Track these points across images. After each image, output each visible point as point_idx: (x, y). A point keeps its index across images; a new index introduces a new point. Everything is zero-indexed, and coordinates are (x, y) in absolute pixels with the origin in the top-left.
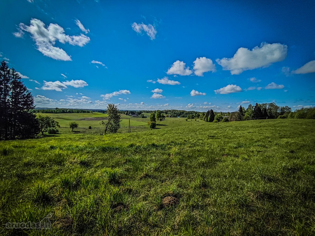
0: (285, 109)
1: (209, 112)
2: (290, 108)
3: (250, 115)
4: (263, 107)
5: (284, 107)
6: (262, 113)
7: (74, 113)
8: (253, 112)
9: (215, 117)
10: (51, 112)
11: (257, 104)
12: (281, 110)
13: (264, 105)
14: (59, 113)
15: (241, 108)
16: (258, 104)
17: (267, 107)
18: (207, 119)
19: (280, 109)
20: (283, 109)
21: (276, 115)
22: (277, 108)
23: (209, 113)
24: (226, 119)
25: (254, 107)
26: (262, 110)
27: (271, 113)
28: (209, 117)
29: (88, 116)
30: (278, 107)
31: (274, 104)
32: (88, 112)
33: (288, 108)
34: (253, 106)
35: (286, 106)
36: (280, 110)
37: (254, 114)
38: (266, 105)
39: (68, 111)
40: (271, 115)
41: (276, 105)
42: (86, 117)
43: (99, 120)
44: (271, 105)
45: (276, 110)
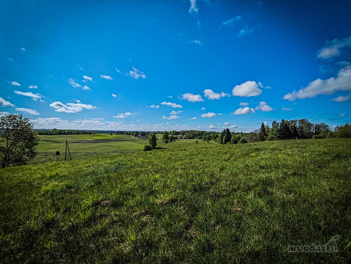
0: (320, 126)
1: (225, 132)
2: (327, 126)
3: (276, 135)
4: (291, 124)
5: (319, 124)
6: (290, 132)
7: (73, 134)
8: (279, 131)
9: (232, 138)
10: (45, 133)
11: (283, 120)
12: (316, 128)
13: (292, 121)
14: (56, 134)
15: (263, 126)
16: (285, 120)
17: (298, 124)
18: (222, 141)
19: (314, 127)
20: (318, 127)
21: (310, 135)
22: (309, 125)
23: (224, 134)
24: (243, 141)
25: (280, 125)
26: (290, 128)
27: (303, 133)
28: (224, 138)
29: (88, 138)
30: (312, 124)
31: (306, 121)
32: (90, 133)
33: (325, 125)
34: (279, 123)
35: (321, 123)
36: (314, 129)
37: (280, 134)
38: (295, 122)
39: (66, 132)
40: (302, 135)
41: (309, 122)
42: (85, 139)
43: (98, 143)
44: (302, 121)
45: (310, 129)
